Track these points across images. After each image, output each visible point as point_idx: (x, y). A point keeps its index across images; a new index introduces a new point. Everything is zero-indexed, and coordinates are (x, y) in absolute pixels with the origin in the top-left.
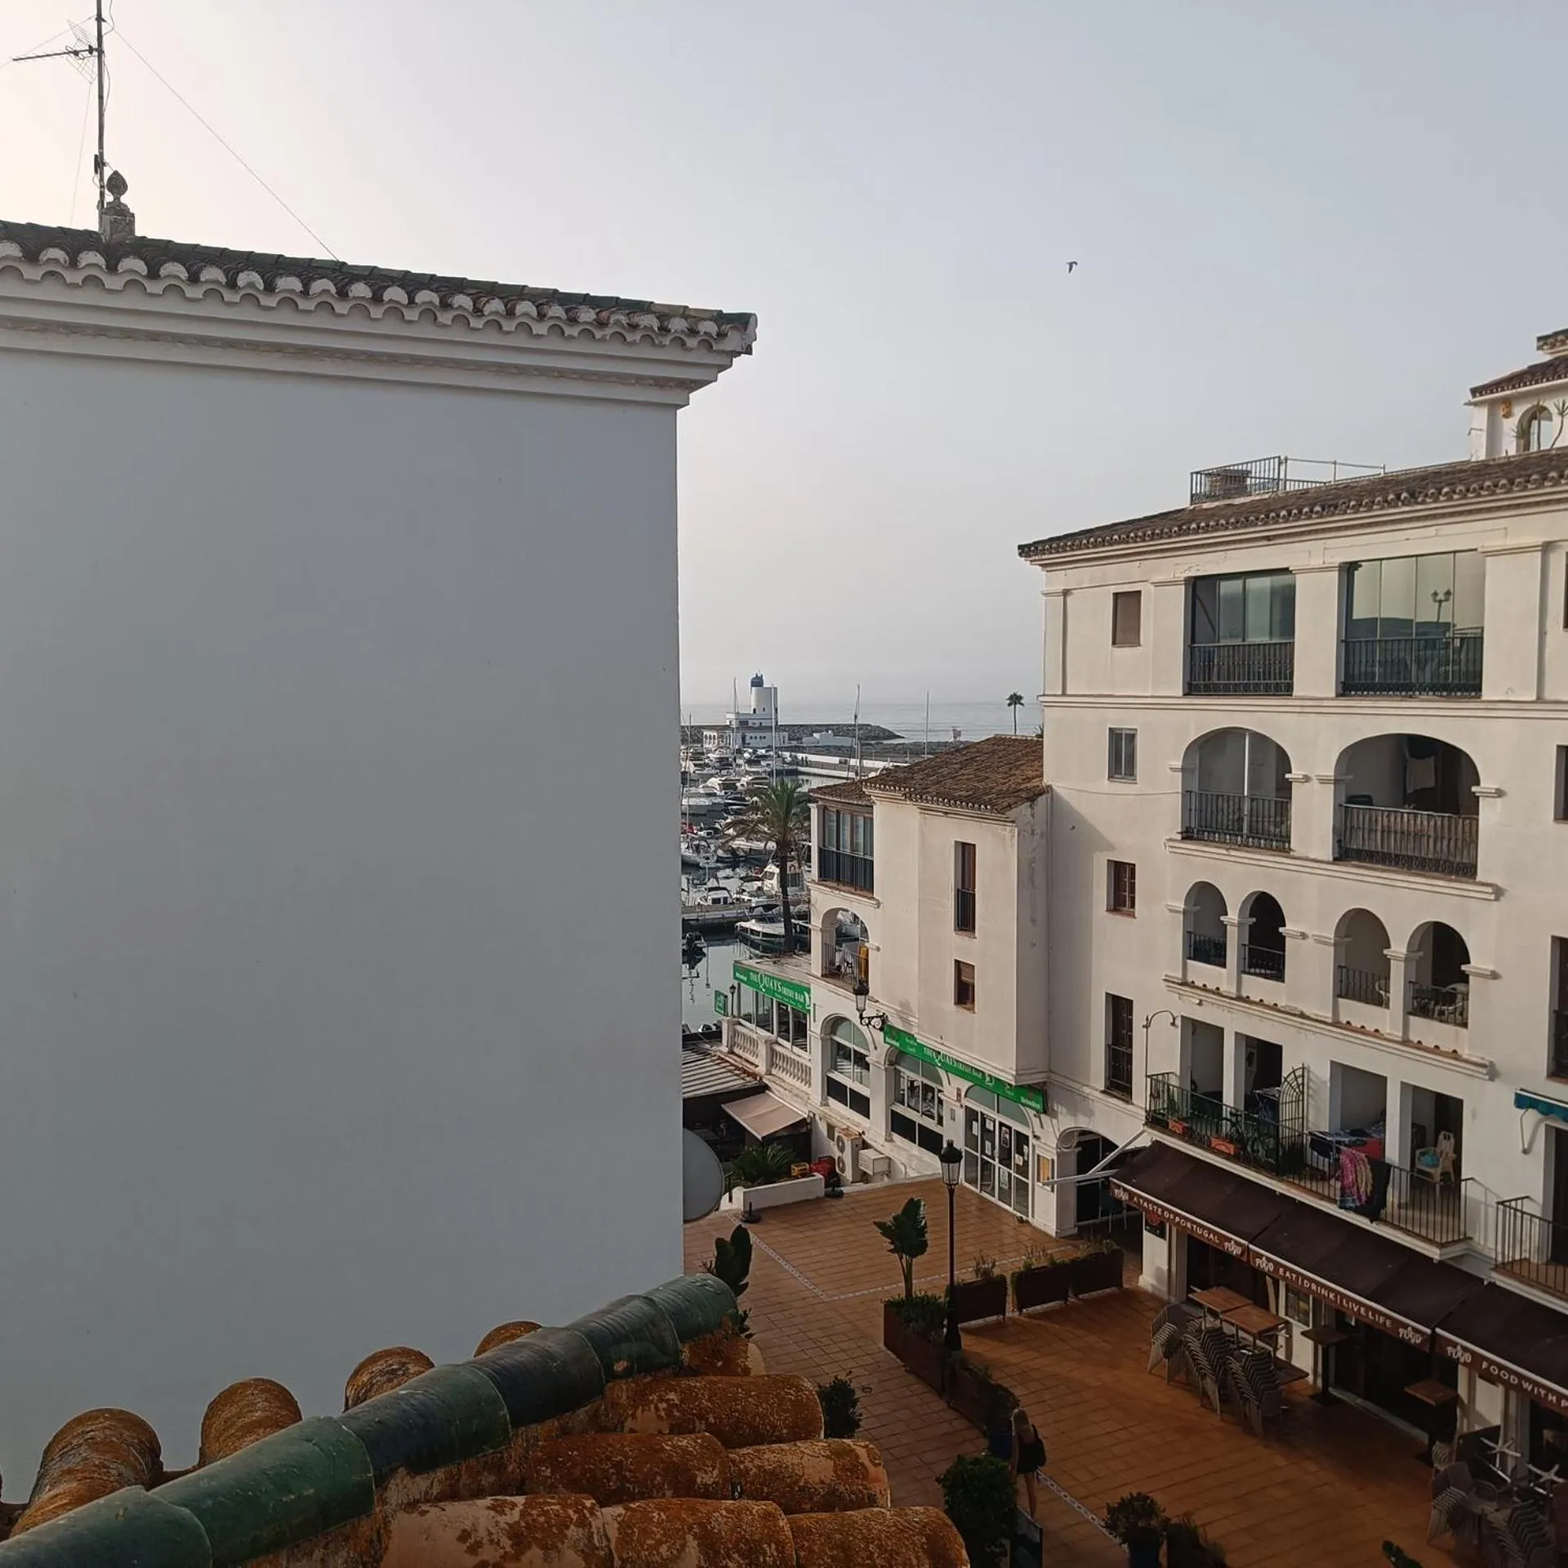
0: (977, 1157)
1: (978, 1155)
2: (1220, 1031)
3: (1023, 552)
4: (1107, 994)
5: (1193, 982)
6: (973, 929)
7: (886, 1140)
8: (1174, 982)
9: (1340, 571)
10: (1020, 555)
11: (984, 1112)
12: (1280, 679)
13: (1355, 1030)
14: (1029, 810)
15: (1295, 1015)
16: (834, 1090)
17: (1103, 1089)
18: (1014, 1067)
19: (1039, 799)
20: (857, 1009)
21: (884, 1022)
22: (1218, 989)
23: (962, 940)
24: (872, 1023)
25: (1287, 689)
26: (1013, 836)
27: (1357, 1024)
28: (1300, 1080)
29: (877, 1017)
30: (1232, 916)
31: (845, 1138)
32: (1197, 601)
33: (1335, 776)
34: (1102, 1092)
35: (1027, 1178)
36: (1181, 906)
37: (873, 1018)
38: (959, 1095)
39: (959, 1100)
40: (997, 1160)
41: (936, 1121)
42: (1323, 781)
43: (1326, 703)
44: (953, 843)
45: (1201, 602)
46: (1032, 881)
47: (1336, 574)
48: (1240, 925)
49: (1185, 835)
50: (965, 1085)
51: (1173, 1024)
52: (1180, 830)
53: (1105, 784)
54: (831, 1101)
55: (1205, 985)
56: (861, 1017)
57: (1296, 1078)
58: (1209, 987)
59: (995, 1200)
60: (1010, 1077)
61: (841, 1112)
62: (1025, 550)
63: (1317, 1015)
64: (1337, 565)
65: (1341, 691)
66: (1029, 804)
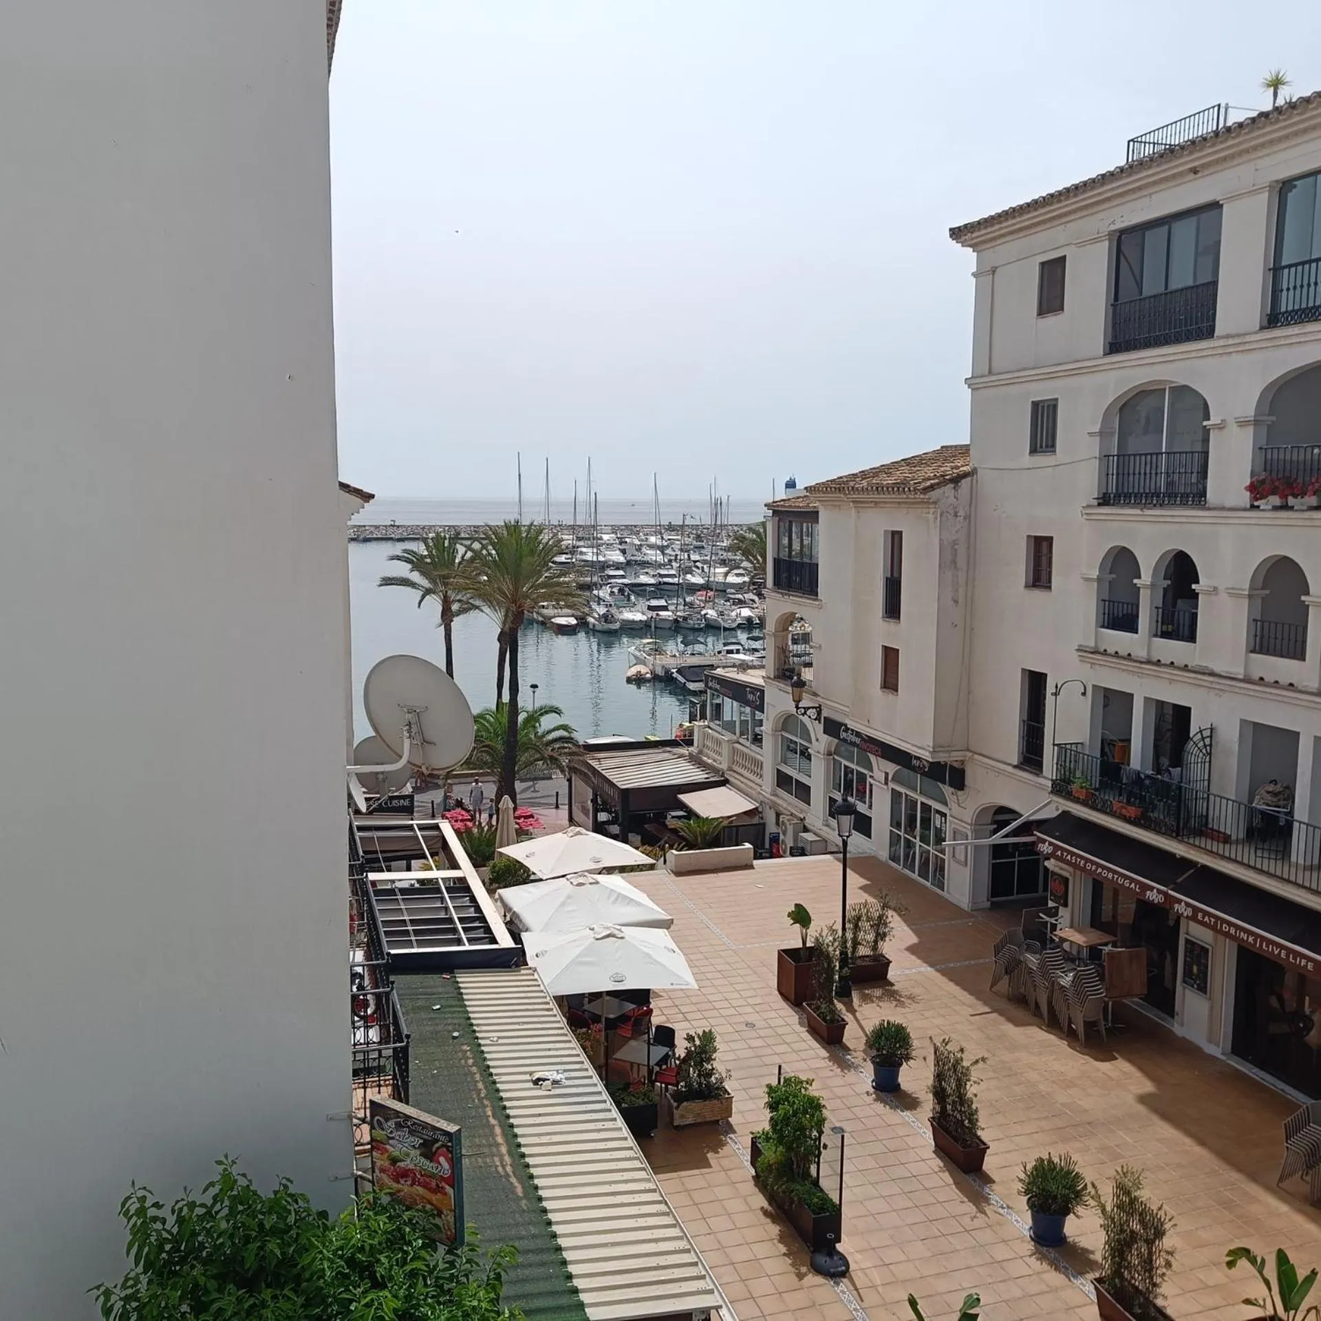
0: (899, 836)
1: (901, 834)
2: (1130, 697)
3: (954, 233)
4: (1023, 670)
5: (1105, 650)
6: (899, 618)
7: (823, 825)
8: (1086, 651)
9: (1270, 192)
10: (951, 236)
11: (908, 793)
12: (1202, 322)
13: (1268, 685)
14: (953, 491)
15: (1204, 674)
16: (783, 781)
17: (1016, 763)
18: (931, 744)
19: (963, 481)
20: (794, 700)
21: (819, 713)
22: (1129, 655)
23: (891, 625)
24: (808, 713)
25: (1209, 333)
26: (936, 518)
27: (1269, 678)
28: (1207, 741)
29: (813, 708)
30: (1146, 578)
31: (788, 823)
32: (1122, 257)
33: (1255, 416)
34: (1015, 767)
35: (944, 855)
36: (1095, 573)
37: (809, 708)
38: (886, 779)
39: (886, 783)
40: (918, 838)
41: (867, 806)
42: (1242, 424)
43: (1248, 338)
44: (883, 533)
45: (1126, 258)
46: (954, 562)
47: (1265, 196)
48: (1153, 586)
49: (1101, 501)
50: (892, 768)
51: (1084, 694)
52: (1096, 496)
53: (1027, 460)
54: (780, 791)
55: (1117, 653)
56: (797, 707)
57: (1203, 739)
58: (1121, 653)
59: (915, 876)
60: (927, 754)
61: (788, 801)
62: (956, 233)
63: (1227, 672)
64: (1268, 184)
65: (1265, 323)
66: (952, 486)
